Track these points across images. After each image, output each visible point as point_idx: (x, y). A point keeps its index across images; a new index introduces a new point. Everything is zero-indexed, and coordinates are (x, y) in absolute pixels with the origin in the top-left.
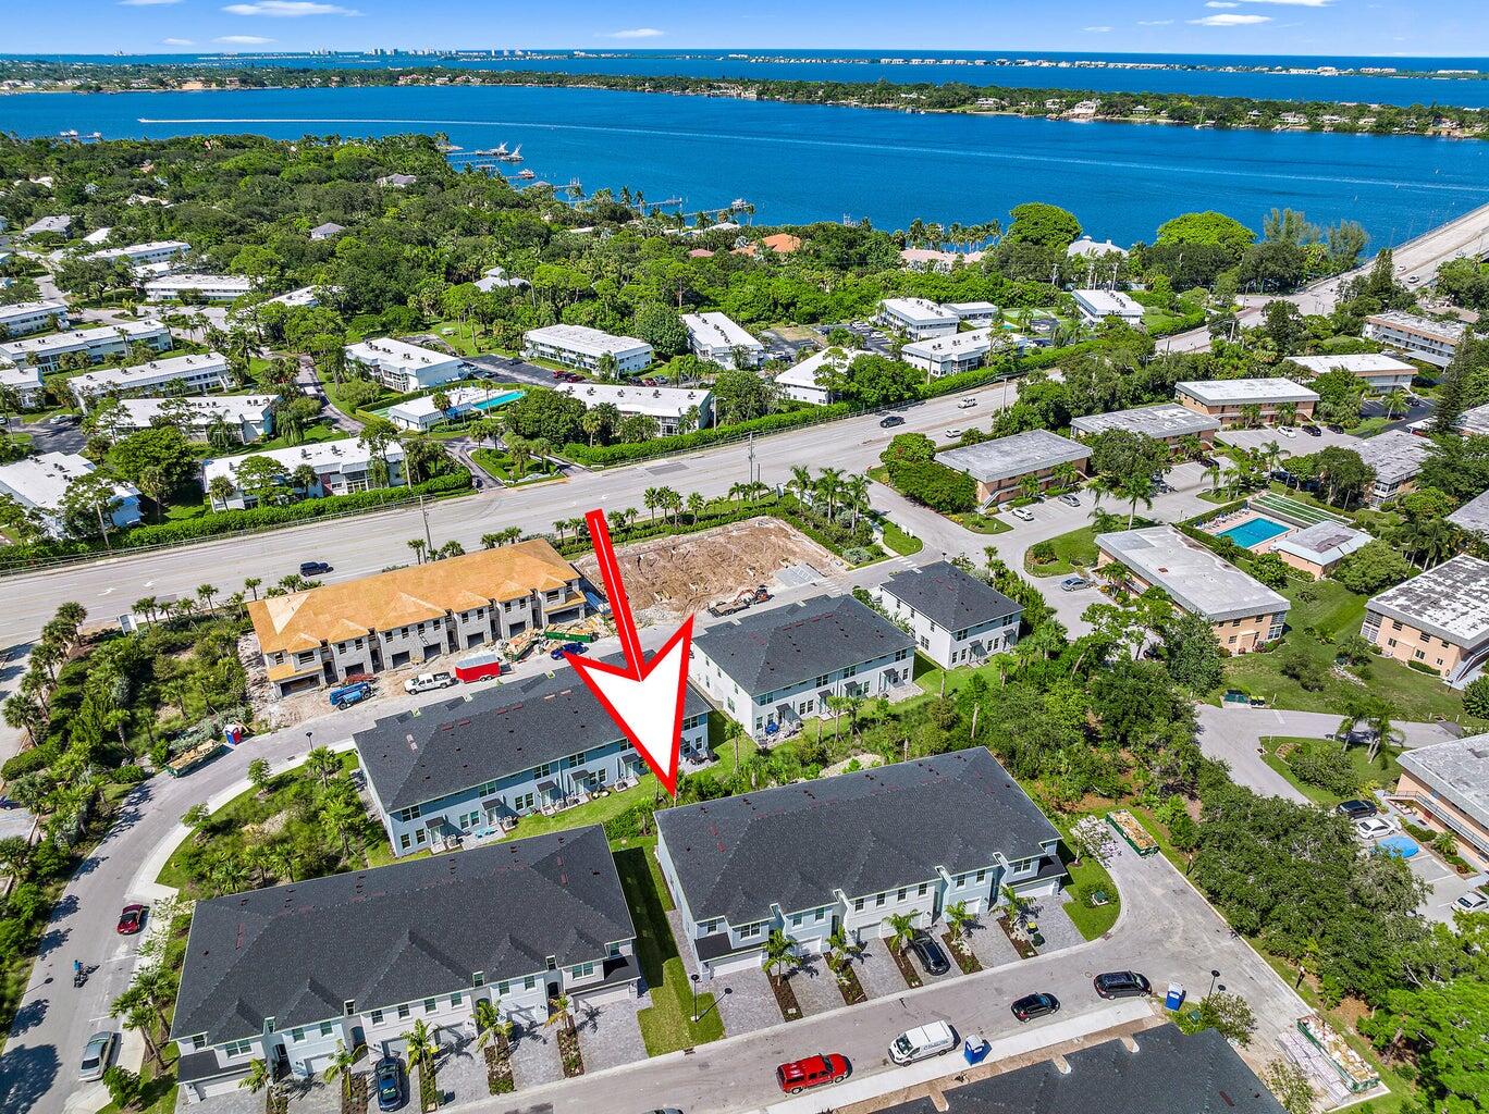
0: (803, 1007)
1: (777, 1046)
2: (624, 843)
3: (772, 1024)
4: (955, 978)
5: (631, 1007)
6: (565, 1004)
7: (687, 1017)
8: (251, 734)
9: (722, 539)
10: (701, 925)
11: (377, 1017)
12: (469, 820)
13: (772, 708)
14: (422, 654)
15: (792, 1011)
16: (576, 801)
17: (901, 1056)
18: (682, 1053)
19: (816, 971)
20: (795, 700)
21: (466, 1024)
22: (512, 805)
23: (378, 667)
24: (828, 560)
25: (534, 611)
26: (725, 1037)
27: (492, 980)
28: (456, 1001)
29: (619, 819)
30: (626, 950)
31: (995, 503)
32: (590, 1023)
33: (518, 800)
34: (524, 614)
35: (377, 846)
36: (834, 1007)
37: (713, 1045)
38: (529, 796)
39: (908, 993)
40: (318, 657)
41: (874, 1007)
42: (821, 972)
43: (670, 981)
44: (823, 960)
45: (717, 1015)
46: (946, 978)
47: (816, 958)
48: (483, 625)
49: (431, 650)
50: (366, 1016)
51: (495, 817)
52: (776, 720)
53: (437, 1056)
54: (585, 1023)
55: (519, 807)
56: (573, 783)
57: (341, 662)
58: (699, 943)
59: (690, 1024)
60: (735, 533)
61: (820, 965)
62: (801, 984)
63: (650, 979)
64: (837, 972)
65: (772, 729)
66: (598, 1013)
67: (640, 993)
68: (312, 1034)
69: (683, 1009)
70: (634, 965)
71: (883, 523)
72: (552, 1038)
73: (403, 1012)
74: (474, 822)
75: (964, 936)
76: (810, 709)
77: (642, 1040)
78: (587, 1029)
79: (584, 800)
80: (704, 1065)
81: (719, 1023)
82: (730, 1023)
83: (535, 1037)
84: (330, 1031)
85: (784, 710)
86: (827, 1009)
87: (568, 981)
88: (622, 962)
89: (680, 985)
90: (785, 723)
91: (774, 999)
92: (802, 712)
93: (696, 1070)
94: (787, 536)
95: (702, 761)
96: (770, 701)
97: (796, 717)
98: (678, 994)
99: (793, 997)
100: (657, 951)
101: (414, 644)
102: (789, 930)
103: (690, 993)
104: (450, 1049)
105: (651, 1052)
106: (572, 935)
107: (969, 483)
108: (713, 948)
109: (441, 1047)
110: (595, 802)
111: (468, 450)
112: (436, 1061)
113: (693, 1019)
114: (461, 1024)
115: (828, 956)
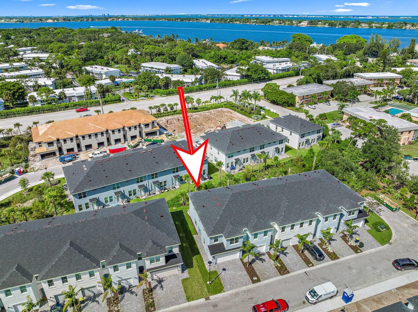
0: (260, 277)
1: (250, 295)
2: (175, 209)
3: (246, 285)
4: (327, 263)
5: (179, 277)
6: (146, 276)
7: (206, 282)
8: (27, 172)
9: (208, 114)
10: (211, 239)
11: (50, 283)
12: (109, 199)
13: (233, 160)
14: (97, 146)
15: (255, 278)
16: (154, 194)
17: (313, 299)
18: (203, 299)
19: (264, 260)
20: (242, 157)
21: (97, 286)
22: (127, 194)
23: (80, 150)
24: (246, 119)
25: (140, 132)
26: (224, 292)
27: (109, 264)
28: (92, 275)
29: (172, 200)
30: (176, 251)
31: (302, 104)
32: (159, 286)
33: (130, 192)
34: (136, 132)
35: (69, 210)
36: (275, 276)
37: (219, 295)
38: (134, 191)
39: (308, 269)
40: (55, 145)
41: (294, 276)
42: (267, 260)
43: (196, 266)
44: (267, 255)
45: (220, 281)
46: (324, 262)
47: (263, 254)
48: (120, 136)
49: (101, 144)
50: (44, 283)
51: (120, 199)
52: (234, 164)
53: (83, 302)
54: (157, 285)
55: (130, 195)
56: (153, 186)
57: (65, 147)
58: (210, 247)
59: (207, 285)
60: (213, 112)
61: (266, 257)
62: (257, 265)
63: (187, 265)
64: (274, 260)
65: (233, 168)
66: (162, 281)
67: (183, 271)
68: (16, 292)
69: (203, 278)
70: (180, 257)
71: (264, 109)
72: (140, 293)
73: (64, 280)
74: (111, 200)
75: (327, 244)
76: (247, 161)
77: (184, 293)
78: (158, 288)
79: (158, 193)
80: (215, 306)
81: (221, 284)
82: (226, 285)
83: (132, 293)
84: (26, 291)
85: (237, 160)
86: (271, 277)
87: (148, 265)
88: (174, 256)
89: (202, 266)
90: (238, 166)
91: (246, 273)
92: (244, 162)
93: (211, 308)
94: (231, 113)
95: (205, 179)
96: (232, 156)
97: (242, 164)
98: (200, 271)
99: (255, 272)
100: (190, 252)
101: (94, 142)
102: (252, 241)
103: (206, 271)
104: (89, 299)
105: (189, 299)
106: (150, 243)
107: (293, 97)
108: (217, 249)
109: (85, 298)
110: (162, 194)
111: (121, 93)
112: (82, 305)
113: (208, 283)
114: (95, 287)
115: (268, 253)
